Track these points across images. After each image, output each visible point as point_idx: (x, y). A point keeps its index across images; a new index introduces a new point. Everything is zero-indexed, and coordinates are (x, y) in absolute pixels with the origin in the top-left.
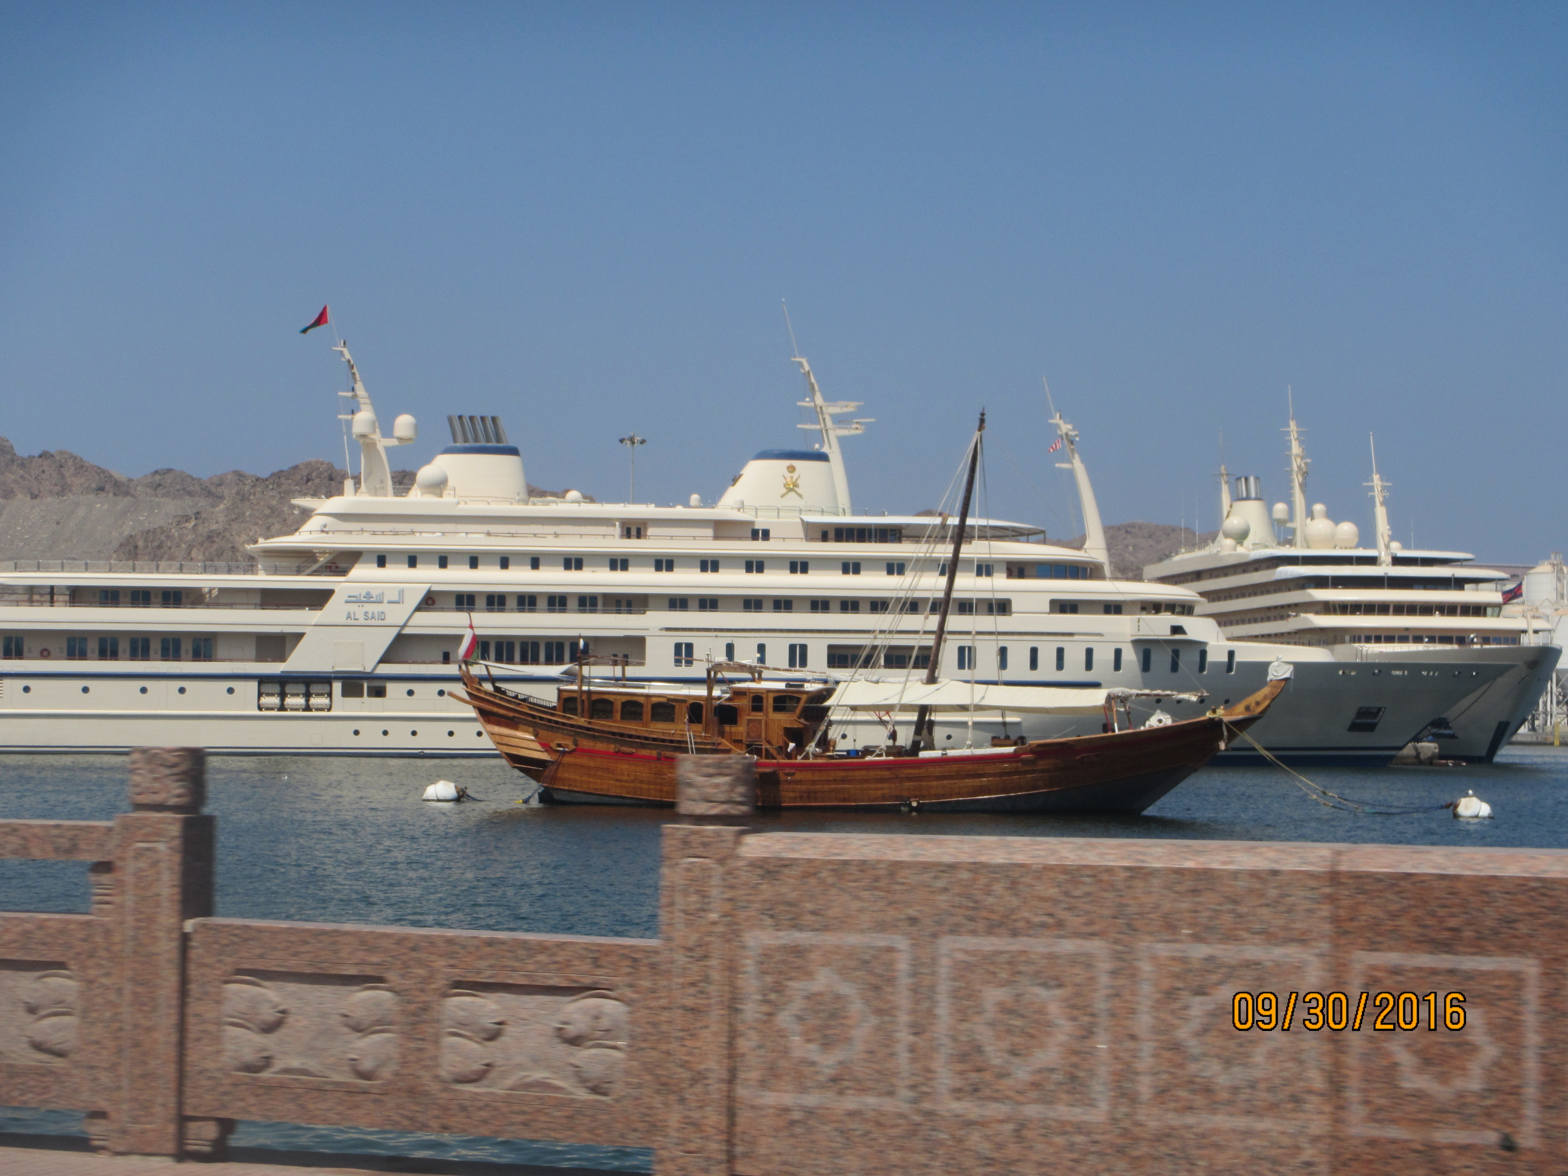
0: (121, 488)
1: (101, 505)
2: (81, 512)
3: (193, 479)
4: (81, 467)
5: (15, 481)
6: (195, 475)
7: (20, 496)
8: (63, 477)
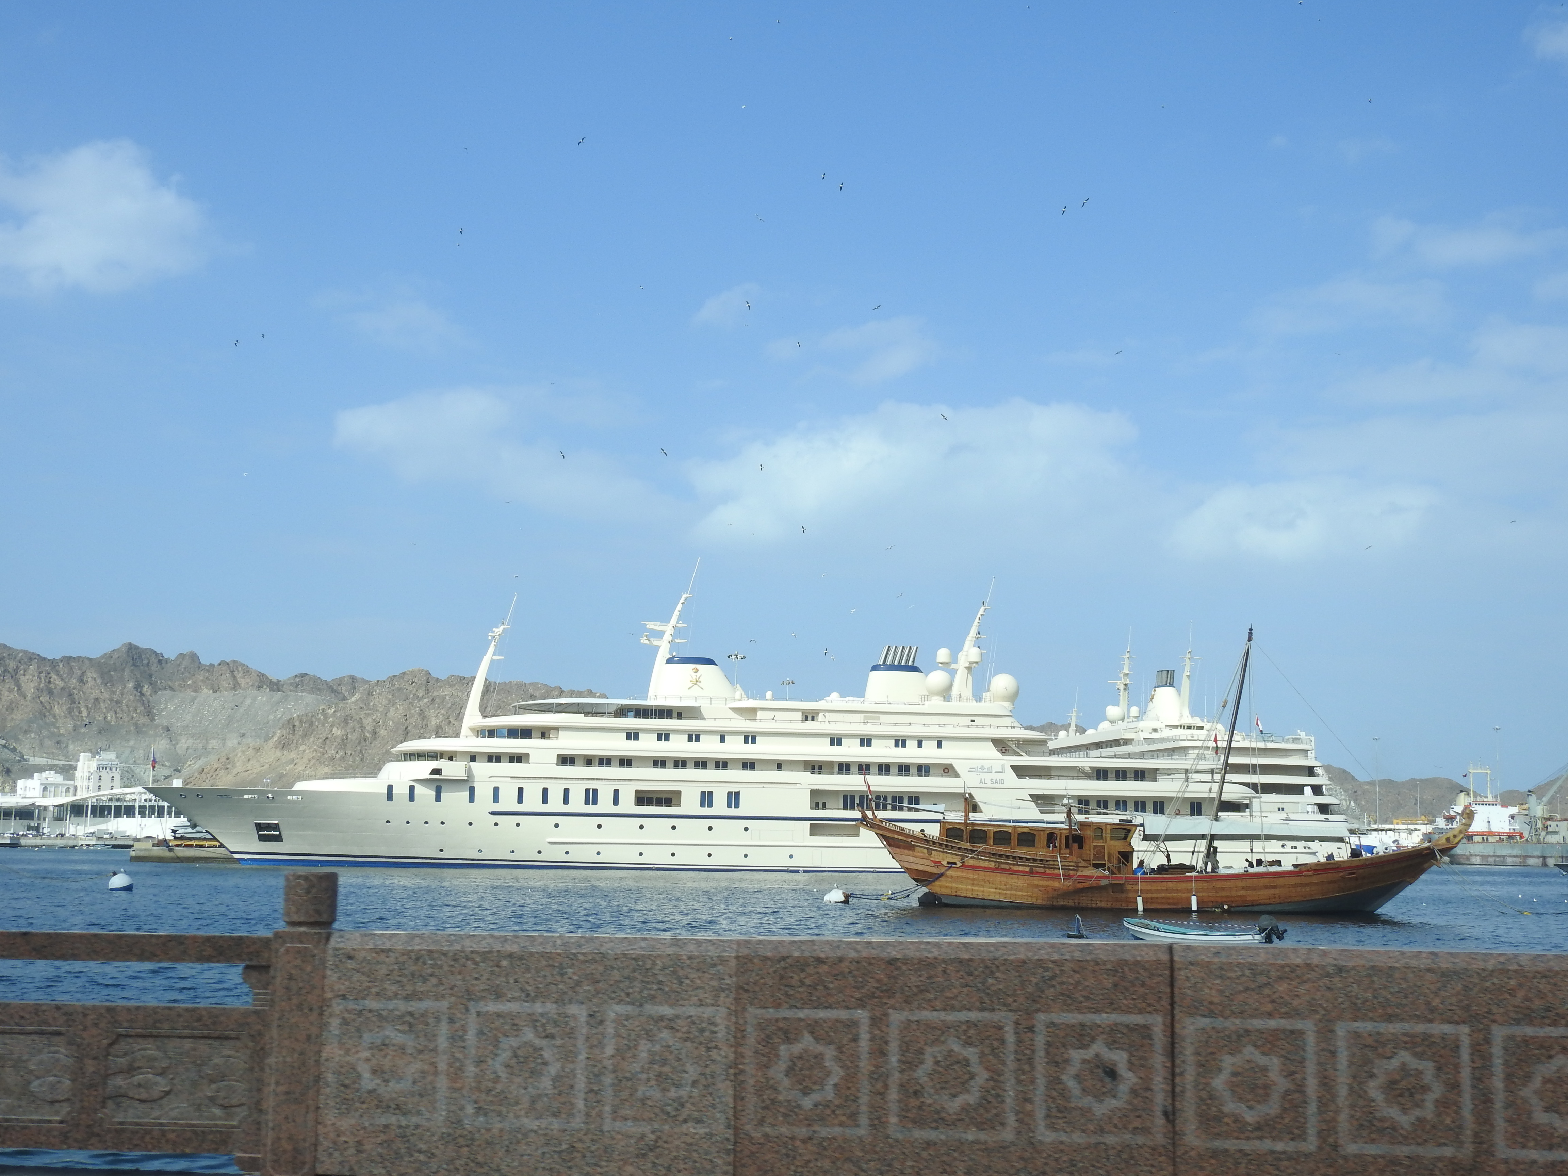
0: (276, 686)
1: (263, 697)
2: (248, 701)
3: (322, 681)
4: (247, 671)
5: (202, 680)
6: (323, 679)
7: (206, 690)
8: (235, 677)
